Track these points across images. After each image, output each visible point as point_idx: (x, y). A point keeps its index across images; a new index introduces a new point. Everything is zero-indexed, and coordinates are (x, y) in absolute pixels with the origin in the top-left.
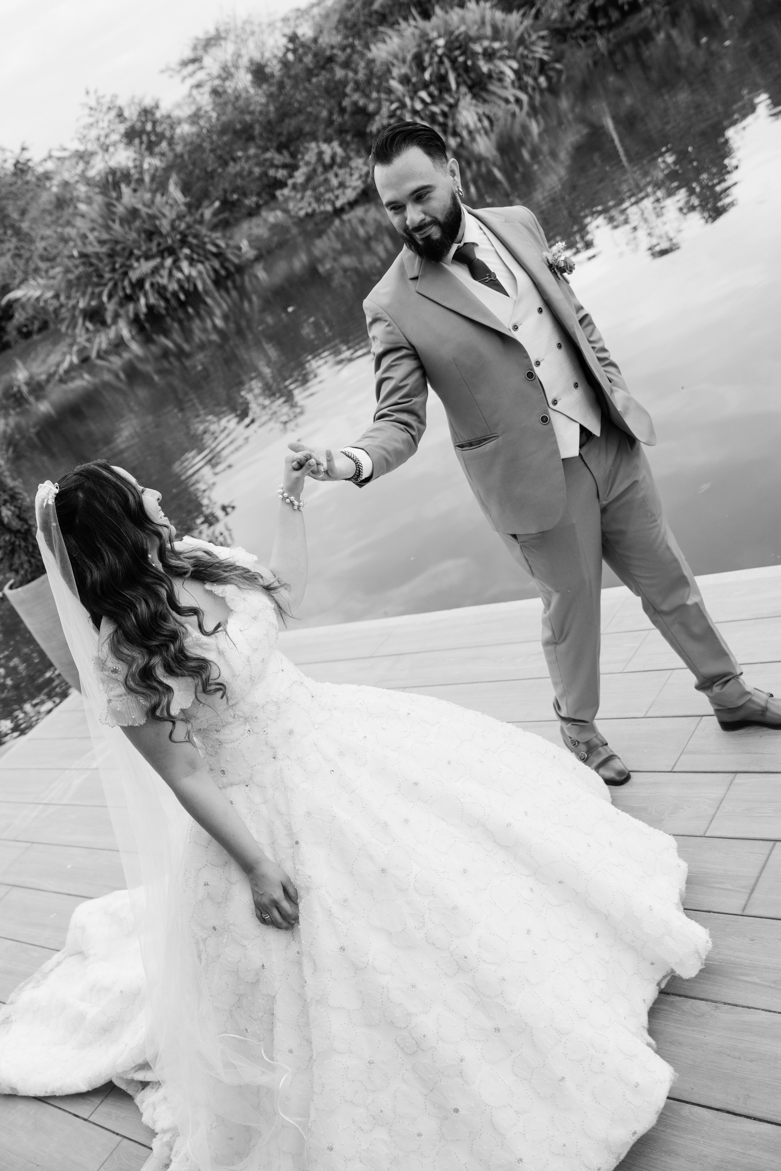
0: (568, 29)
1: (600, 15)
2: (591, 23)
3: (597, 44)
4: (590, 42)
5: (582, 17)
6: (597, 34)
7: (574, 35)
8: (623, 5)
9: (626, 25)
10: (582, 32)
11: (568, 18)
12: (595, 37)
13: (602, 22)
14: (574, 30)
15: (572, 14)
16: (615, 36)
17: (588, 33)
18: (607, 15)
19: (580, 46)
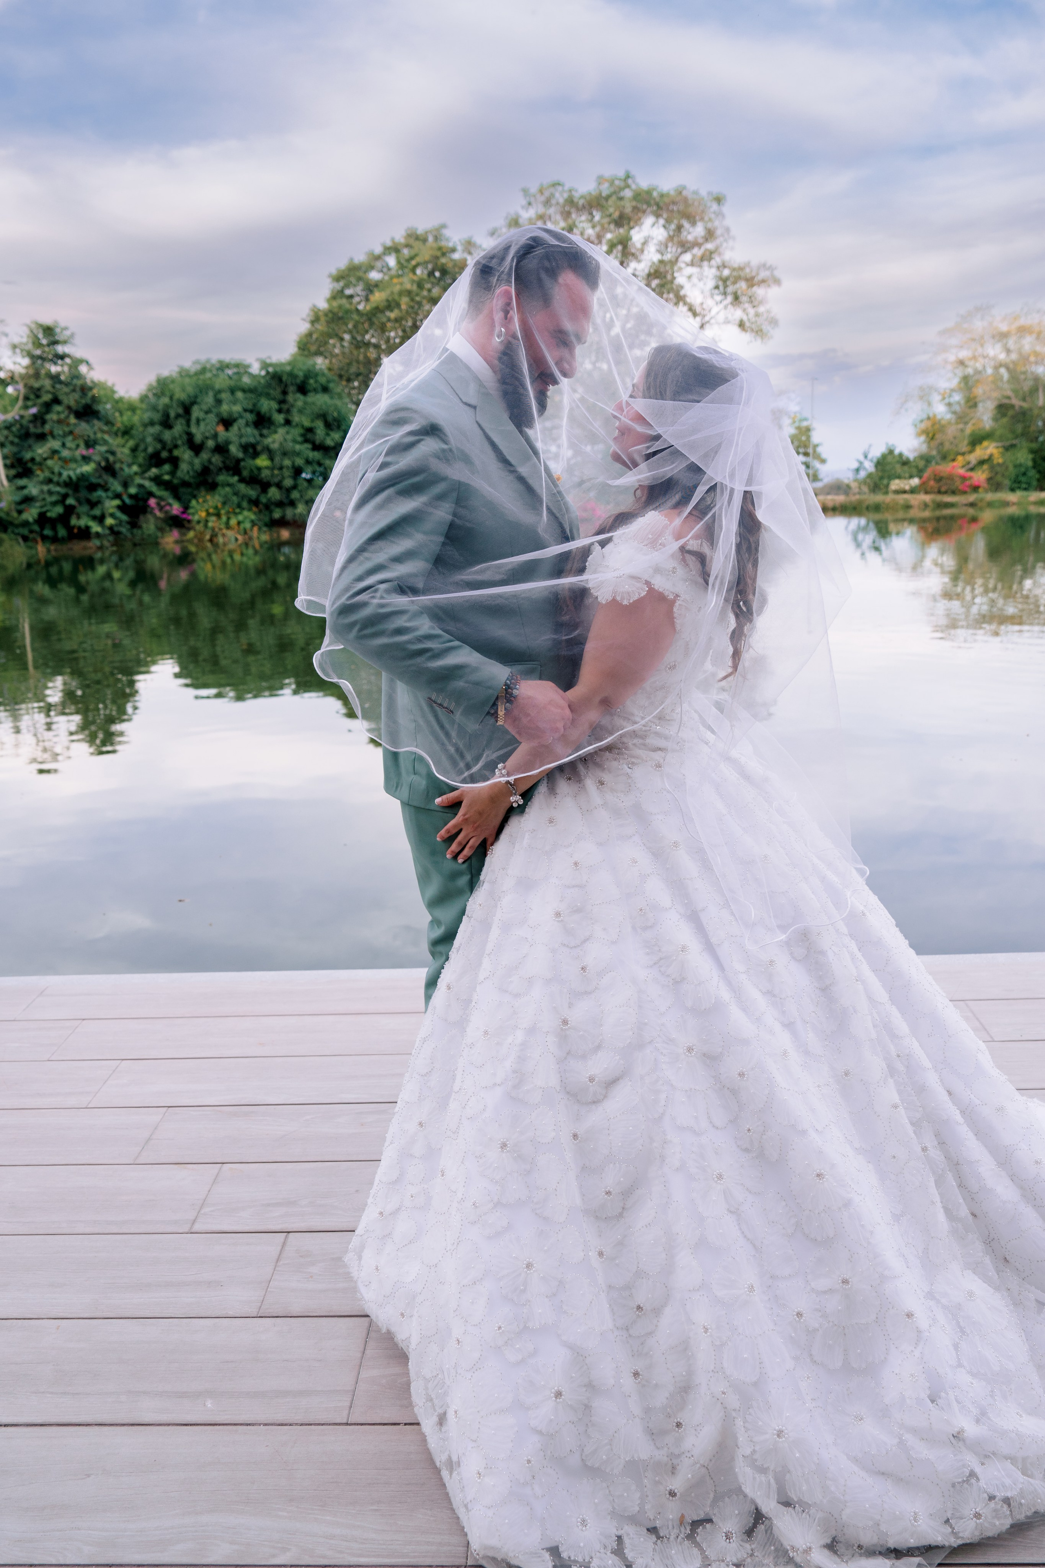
0: (11, 523)
1: (48, 526)
2: (36, 528)
3: (36, 549)
4: (30, 544)
5: (31, 520)
6: (39, 539)
7: (16, 531)
8: (74, 527)
9: (70, 545)
10: (25, 532)
11: (15, 514)
12: (37, 542)
13: (47, 532)
14: (17, 526)
15: (20, 512)
16: (56, 550)
17: (31, 536)
18: (54, 529)
19: (19, 543)
